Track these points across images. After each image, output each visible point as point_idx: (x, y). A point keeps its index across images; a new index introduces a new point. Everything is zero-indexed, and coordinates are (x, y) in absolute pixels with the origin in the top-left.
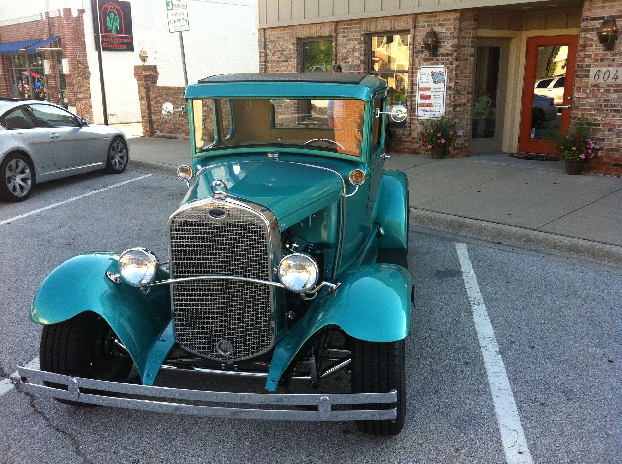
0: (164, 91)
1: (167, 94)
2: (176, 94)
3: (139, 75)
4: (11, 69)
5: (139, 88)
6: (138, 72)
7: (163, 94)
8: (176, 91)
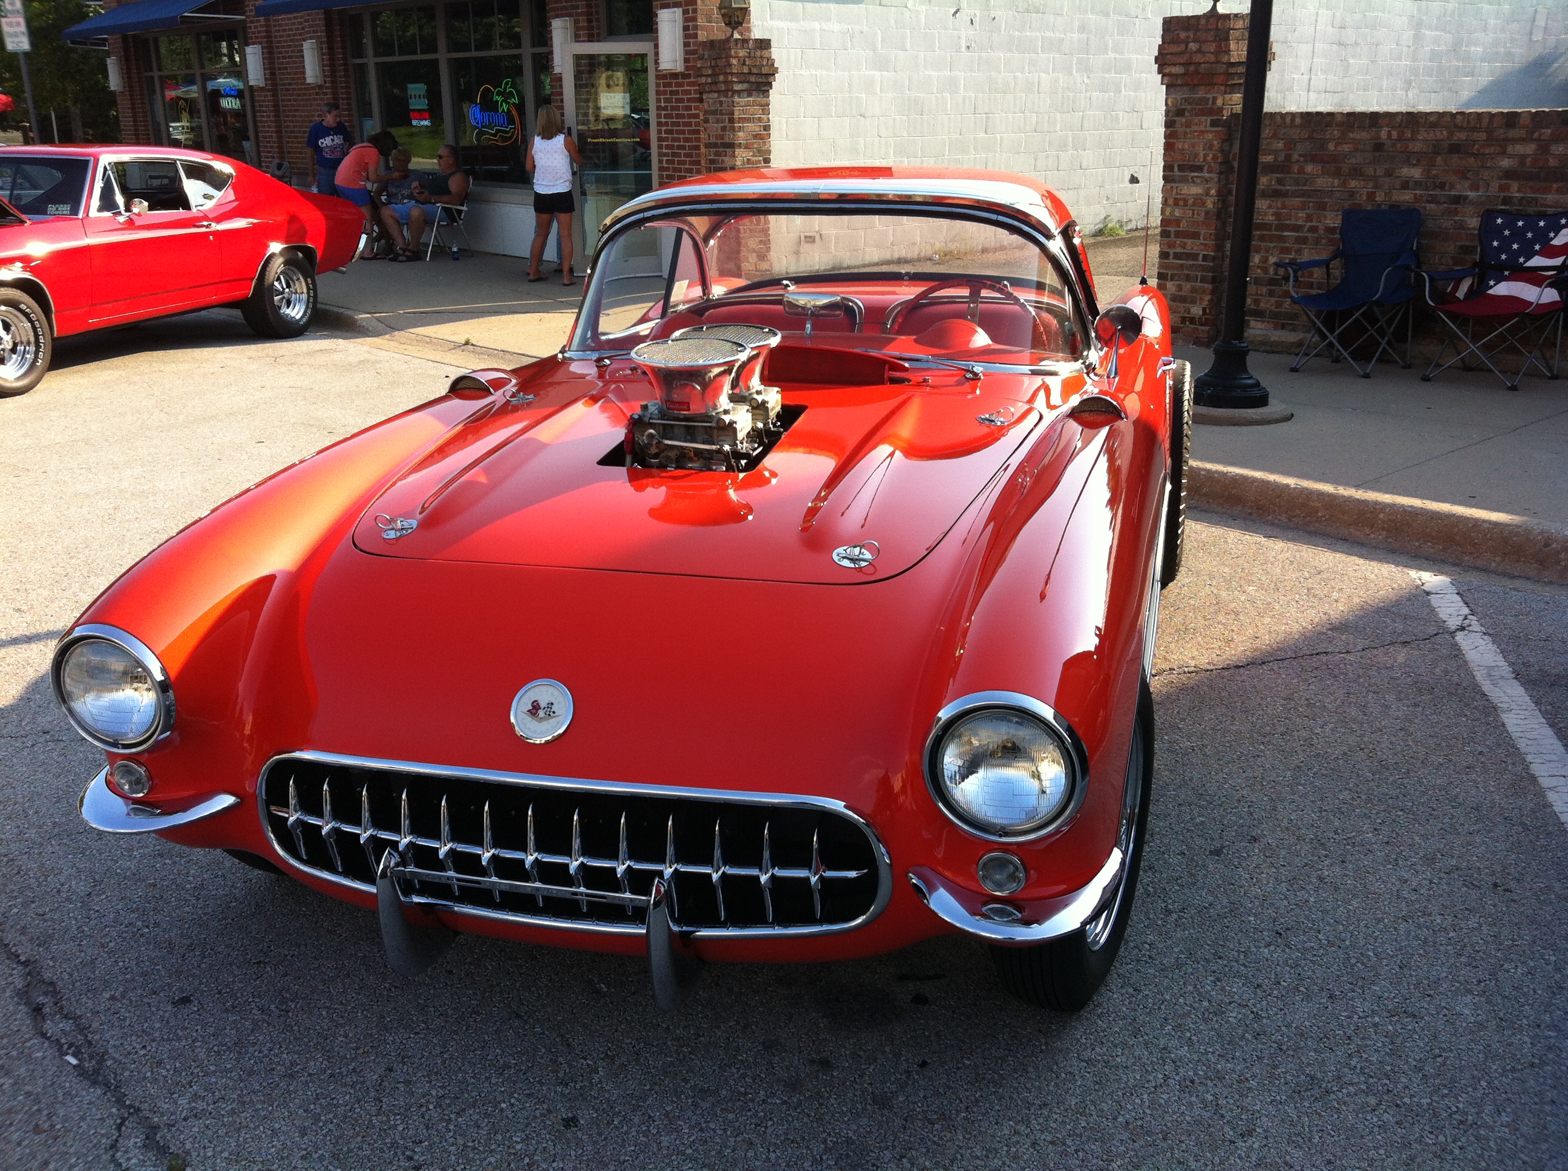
0: (1364, 135)
1: (1378, 147)
2: (1455, 149)
3: (1197, 58)
4: (359, 61)
5: (1168, 124)
6: (1193, 46)
7: (1346, 148)
8: (1462, 136)
